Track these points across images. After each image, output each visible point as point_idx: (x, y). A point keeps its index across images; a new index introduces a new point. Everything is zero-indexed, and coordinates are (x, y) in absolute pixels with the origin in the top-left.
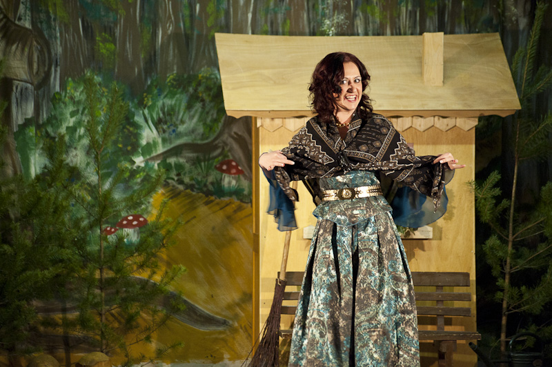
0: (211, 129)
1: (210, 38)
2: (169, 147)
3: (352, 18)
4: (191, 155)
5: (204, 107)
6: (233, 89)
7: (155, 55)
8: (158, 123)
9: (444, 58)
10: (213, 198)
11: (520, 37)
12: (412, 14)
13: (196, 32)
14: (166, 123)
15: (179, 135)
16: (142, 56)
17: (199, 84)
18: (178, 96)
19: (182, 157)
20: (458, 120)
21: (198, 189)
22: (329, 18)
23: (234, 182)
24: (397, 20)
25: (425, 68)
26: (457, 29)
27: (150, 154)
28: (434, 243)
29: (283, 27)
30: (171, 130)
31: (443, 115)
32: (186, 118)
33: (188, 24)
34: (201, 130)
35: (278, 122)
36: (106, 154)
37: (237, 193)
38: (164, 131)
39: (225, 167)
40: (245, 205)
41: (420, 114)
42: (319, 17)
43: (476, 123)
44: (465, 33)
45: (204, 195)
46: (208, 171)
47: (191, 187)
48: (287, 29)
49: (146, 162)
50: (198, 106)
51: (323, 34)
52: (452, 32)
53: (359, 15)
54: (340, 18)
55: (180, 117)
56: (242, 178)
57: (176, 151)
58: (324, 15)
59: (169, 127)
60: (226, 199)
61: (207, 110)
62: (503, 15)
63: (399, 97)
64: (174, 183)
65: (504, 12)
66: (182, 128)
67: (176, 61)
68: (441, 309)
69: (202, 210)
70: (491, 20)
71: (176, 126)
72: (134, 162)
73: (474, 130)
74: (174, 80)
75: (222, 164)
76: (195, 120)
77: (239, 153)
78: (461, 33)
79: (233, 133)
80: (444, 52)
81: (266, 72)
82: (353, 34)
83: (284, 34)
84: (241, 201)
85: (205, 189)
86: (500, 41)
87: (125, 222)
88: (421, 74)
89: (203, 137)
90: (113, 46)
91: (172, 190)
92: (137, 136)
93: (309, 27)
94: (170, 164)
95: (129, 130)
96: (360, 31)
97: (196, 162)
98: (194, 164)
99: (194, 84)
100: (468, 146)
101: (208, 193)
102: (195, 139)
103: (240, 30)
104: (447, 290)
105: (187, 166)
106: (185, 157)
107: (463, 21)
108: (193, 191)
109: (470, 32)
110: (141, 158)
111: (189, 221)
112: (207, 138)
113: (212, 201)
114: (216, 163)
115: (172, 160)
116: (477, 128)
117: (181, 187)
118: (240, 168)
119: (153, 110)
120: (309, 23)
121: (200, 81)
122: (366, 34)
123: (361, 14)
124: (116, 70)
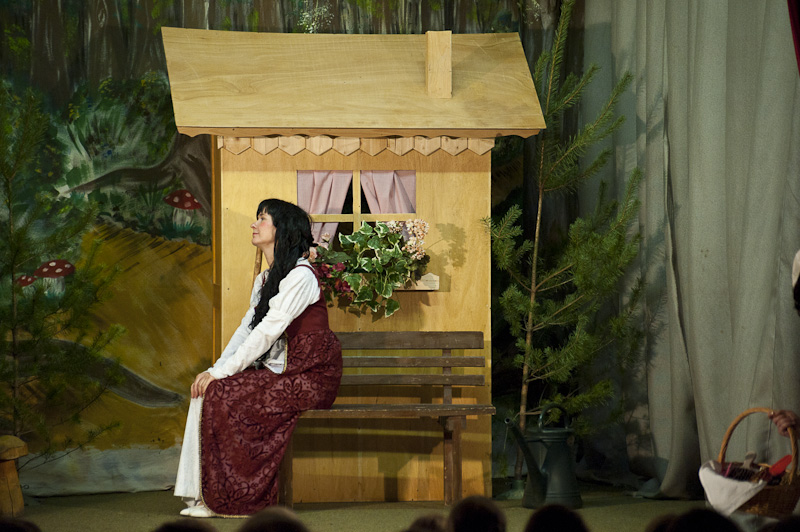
0: (158, 150)
1: (155, 33)
2: (103, 173)
3: (337, 11)
4: (132, 184)
5: (148, 122)
6: (186, 99)
7: (83, 54)
8: (88, 143)
9: (452, 63)
10: (161, 239)
11: (544, 38)
12: (413, 7)
13: (136, 26)
14: (98, 142)
15: (116, 158)
16: (67, 55)
17: (142, 92)
18: (114, 107)
19: (120, 186)
20: (470, 141)
21: (141, 227)
22: (308, 11)
23: (188, 219)
24: (394, 14)
25: (430, 75)
26: (468, 28)
27: (77, 183)
28: (441, 295)
29: (250, 22)
30: (105, 151)
31: (452, 135)
32: (126, 136)
33: (126, 15)
34: (145, 151)
35: (244, 142)
36: (19, 182)
37: (193, 232)
38: (97, 153)
39: (176, 200)
40: (203, 248)
41: (424, 134)
42: (296, 9)
43: (493, 146)
44: (478, 32)
45: (150, 236)
46: (154, 205)
47: (133, 225)
48: (255, 23)
49: (73, 192)
50: (141, 120)
51: (301, 30)
52: (462, 31)
53: (346, 7)
54: (323, 10)
55: (118, 134)
56: (199, 213)
57: (112, 179)
58: (302, 7)
59: (102, 148)
60: (179, 240)
61: (152, 126)
62: (524, 11)
63: (398, 112)
64: (111, 220)
65: (524, 7)
66: (119, 149)
67: (110, 62)
68: (449, 378)
69: (147, 254)
70: (507, 17)
71: (112, 146)
72: (57, 193)
73: (489, 154)
74: (108, 86)
75: (173, 196)
76: (137, 138)
77: (195, 181)
78: (473, 32)
79: (187, 156)
80: (453, 56)
81: (229, 78)
82: (339, 31)
83: (251, 30)
84: (199, 243)
85: (151, 228)
86: (520, 43)
87: (45, 270)
88: (425, 82)
89: (148, 160)
90: (27, 42)
91: (108, 228)
92: (61, 159)
93: (284, 20)
94: (105, 195)
95: (50, 151)
96: (347, 28)
97: (138, 193)
98: (135, 195)
99: (135, 93)
100: (482, 174)
101: (155, 233)
102: (138, 163)
103: (194, 24)
104: (456, 354)
105: (128, 197)
106: (124, 186)
107: (475, 16)
108: (136, 230)
109: (483, 32)
110: (66, 188)
111: (130, 268)
112: (153, 162)
113: (160, 243)
114: (165, 194)
115: (108, 190)
116: (493, 152)
117: (119, 225)
118: (196, 200)
119: (82, 126)
120: (284, 16)
121: (143, 88)
122: (356, 31)
123: (348, 5)
124: (32, 73)
